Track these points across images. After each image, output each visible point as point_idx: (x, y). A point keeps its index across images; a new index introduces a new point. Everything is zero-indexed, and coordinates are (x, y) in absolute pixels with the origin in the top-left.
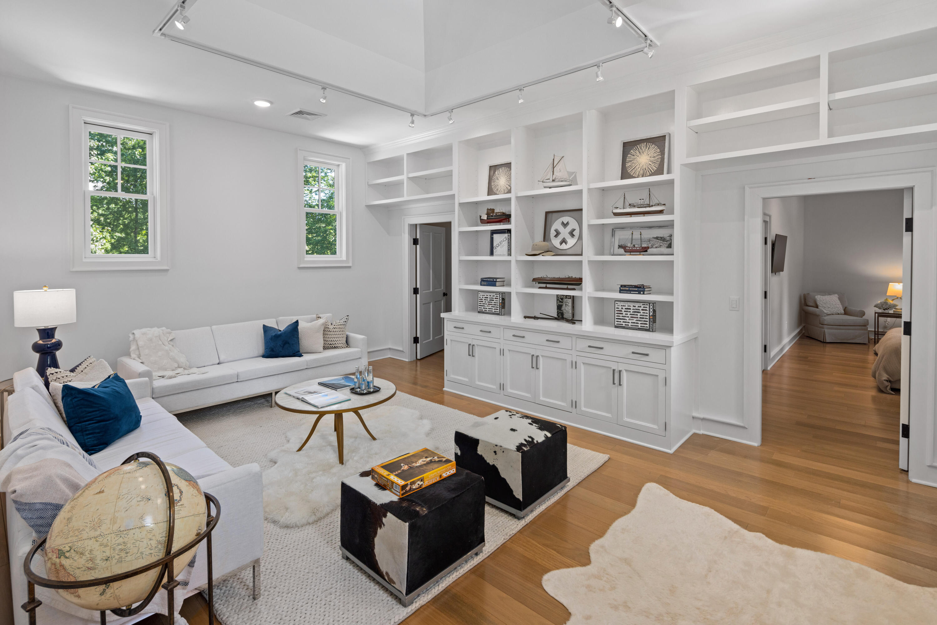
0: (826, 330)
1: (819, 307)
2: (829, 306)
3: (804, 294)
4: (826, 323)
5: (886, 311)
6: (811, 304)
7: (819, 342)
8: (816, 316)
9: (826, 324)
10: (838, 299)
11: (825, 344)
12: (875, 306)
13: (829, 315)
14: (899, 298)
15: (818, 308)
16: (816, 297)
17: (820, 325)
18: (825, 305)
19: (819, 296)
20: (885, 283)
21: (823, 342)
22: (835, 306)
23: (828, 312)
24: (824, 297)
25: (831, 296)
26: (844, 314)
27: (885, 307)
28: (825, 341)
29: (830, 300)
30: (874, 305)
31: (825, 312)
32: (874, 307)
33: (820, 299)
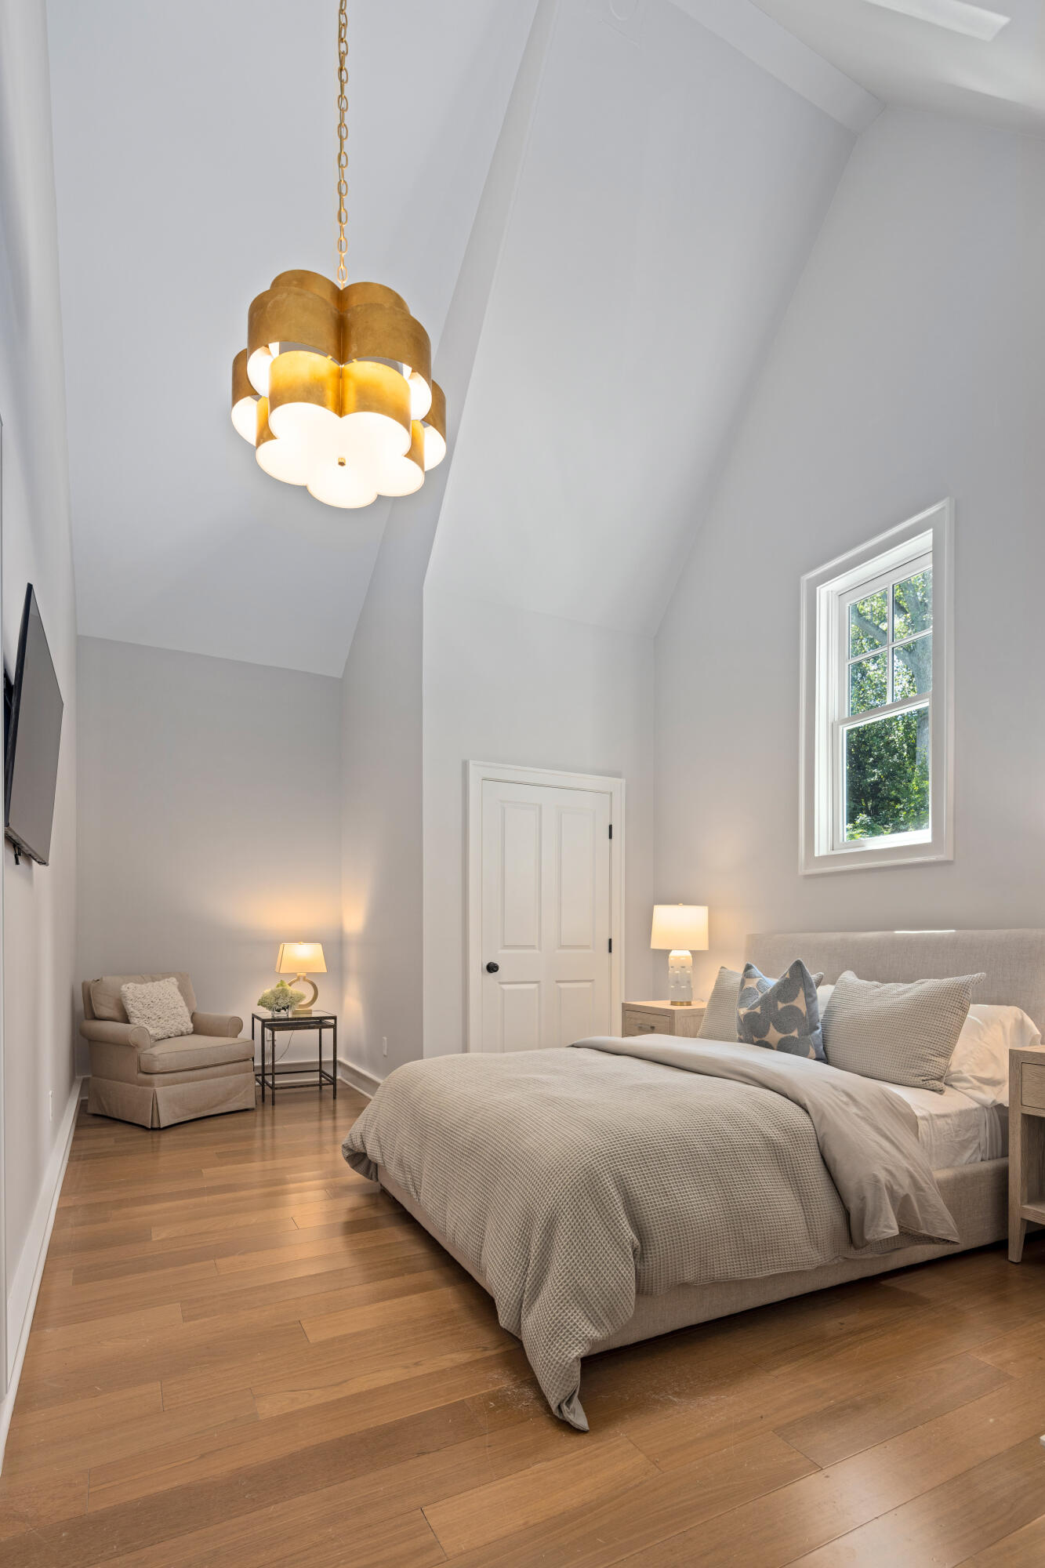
0: (159, 1090)
1: (132, 1020)
2: (159, 1013)
3: (84, 984)
4: (158, 1067)
5: (283, 1014)
6: (105, 1011)
7: (140, 1133)
8: (128, 1046)
9: (157, 1070)
10: (177, 991)
11: (156, 1134)
12: (261, 1003)
13: (159, 1040)
14: (301, 979)
15: (128, 1022)
16: (124, 988)
17: (142, 1076)
18: (147, 1012)
19: (131, 985)
20: (272, 944)
21: (153, 1129)
22: (175, 1011)
23: (158, 1031)
24: (143, 986)
25: (161, 983)
26: (193, 1033)
27: (282, 1003)
28: (156, 1125)
29: (161, 996)
30: (257, 1002)
31: (152, 1032)
32: (259, 1005)
33: (134, 992)
